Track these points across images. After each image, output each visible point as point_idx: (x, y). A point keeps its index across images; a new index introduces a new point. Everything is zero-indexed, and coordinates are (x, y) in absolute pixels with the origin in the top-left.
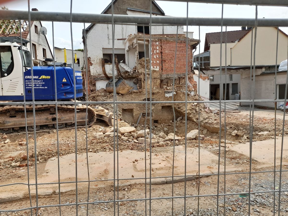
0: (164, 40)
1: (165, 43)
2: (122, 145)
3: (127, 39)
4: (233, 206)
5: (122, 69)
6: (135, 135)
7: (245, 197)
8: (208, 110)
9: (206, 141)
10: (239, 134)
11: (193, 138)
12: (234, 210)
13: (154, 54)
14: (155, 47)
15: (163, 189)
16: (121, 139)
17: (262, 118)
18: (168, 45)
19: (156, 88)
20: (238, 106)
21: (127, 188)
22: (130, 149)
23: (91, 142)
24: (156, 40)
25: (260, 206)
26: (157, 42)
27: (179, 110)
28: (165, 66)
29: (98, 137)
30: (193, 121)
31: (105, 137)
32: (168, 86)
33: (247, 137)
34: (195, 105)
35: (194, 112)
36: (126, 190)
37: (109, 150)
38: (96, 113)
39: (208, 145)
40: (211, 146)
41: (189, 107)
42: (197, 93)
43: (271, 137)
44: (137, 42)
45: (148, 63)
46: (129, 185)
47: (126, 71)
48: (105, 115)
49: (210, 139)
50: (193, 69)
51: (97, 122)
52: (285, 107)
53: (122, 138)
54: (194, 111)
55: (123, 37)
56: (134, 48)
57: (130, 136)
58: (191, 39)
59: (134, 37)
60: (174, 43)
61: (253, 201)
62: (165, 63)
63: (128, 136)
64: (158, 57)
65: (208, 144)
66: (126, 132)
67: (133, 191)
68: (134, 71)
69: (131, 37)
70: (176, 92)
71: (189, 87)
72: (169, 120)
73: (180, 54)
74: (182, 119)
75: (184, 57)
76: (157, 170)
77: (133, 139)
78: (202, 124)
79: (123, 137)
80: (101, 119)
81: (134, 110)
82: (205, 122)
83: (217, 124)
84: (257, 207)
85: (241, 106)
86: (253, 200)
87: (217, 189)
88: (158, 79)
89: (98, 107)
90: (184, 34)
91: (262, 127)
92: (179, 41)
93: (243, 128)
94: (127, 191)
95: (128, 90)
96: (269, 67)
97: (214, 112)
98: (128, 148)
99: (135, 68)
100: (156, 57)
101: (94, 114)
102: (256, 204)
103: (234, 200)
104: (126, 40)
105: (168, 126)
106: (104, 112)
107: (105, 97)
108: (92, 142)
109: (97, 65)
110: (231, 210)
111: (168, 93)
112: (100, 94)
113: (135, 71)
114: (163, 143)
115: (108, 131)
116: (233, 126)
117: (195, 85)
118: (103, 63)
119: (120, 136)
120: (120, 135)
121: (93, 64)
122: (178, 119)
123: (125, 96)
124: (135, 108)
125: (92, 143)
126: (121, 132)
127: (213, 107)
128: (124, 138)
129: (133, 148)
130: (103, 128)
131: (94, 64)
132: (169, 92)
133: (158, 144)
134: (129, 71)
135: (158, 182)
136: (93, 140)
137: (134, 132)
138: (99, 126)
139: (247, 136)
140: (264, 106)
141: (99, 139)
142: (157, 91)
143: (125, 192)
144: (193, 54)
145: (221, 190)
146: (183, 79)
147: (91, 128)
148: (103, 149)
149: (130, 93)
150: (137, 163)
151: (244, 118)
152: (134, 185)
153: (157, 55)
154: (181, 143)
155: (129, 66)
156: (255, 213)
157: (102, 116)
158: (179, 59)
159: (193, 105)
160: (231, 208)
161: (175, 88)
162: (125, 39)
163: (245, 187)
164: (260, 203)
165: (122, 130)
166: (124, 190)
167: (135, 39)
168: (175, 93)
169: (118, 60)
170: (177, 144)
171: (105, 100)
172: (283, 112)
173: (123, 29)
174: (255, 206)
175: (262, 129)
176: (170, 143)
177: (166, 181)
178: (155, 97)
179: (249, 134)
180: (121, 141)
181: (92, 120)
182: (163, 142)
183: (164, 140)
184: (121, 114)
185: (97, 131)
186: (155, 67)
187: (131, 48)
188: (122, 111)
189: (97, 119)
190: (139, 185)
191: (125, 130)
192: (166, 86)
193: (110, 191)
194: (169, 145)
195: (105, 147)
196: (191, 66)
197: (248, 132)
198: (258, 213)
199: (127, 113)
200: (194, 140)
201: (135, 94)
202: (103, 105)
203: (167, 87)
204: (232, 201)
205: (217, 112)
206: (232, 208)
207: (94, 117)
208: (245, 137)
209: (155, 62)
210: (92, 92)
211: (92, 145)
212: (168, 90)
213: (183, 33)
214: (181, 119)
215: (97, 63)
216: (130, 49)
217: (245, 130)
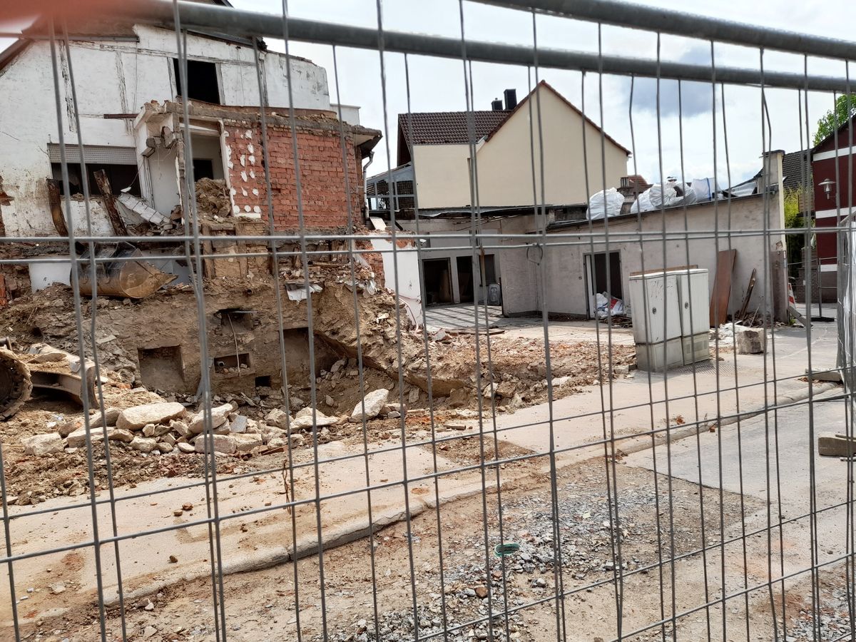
0: (269, 125)
1: (276, 134)
2: (135, 464)
3: (141, 116)
4: (477, 584)
5: (130, 216)
6: (185, 426)
7: (509, 555)
8: (418, 333)
9: (410, 420)
10: (502, 391)
11: (373, 414)
12: (482, 596)
13: (240, 167)
14: (241, 146)
15: (279, 581)
16: (130, 448)
17: (556, 343)
18: (285, 140)
19: (256, 275)
20: (497, 316)
21: (153, 601)
22: (165, 476)
23: (12, 471)
24: (244, 122)
25: (547, 570)
26: (249, 131)
27: (335, 338)
28: (281, 207)
29: (40, 450)
30: (380, 369)
31: (67, 446)
32: (294, 267)
33: (523, 399)
34: (380, 320)
35: (381, 341)
36: (150, 606)
37: (86, 489)
38: (28, 368)
39: (417, 430)
40: (426, 432)
41: (364, 325)
42: (383, 286)
43: (576, 390)
44: (176, 127)
45: (222, 197)
46: (160, 590)
47: (145, 220)
48: (67, 373)
49: (423, 412)
50: (368, 216)
51: (37, 400)
52: (609, 312)
53: (136, 443)
54: (380, 337)
55: (124, 108)
56: (168, 148)
57: (166, 433)
58: (354, 128)
59: (166, 111)
60: (304, 136)
61: (530, 562)
62: (280, 197)
63: (158, 433)
64: (253, 176)
65: (417, 427)
66: (148, 421)
67: (174, 605)
68: (174, 223)
69: (154, 110)
70: (322, 285)
71: (360, 269)
72: (305, 374)
73: (326, 169)
74: (345, 367)
75: (338, 180)
76: (260, 524)
77: (176, 443)
78: (405, 375)
79: (137, 440)
80: (51, 387)
81: (184, 351)
82: (413, 369)
83: (446, 370)
84: (539, 575)
85: (506, 317)
86: (529, 558)
87: (438, 548)
88: (259, 245)
89: (38, 348)
90: (331, 112)
91: (556, 367)
92: (318, 130)
93: (513, 375)
94: (152, 610)
95: (157, 284)
96: (564, 211)
97: (436, 337)
98: (157, 471)
99: (177, 211)
100: (249, 176)
101: (22, 370)
102: (537, 567)
103: (481, 568)
104: (137, 120)
105: (302, 393)
106: (63, 363)
107: (70, 313)
108: (16, 471)
109: (28, 201)
110: (473, 596)
111: (295, 289)
112: (47, 304)
113: (179, 220)
114: (280, 441)
115: (78, 425)
116: (486, 371)
117: (376, 263)
118: (55, 194)
119: (127, 437)
120: (127, 433)
121: (12, 199)
122: (335, 368)
123: (146, 305)
124: (185, 342)
125: (17, 475)
126: (128, 423)
127: (434, 323)
128: (143, 440)
129: (175, 469)
130: (60, 419)
131: (16, 200)
132: (298, 287)
133: (264, 448)
134: (156, 220)
135: (261, 562)
136: (20, 461)
137: (177, 417)
138: (44, 412)
139: (523, 395)
140: (560, 314)
141: (43, 457)
142: (258, 285)
143: (145, 616)
144: (364, 172)
145: (449, 547)
146: (340, 245)
147: (10, 423)
148: (62, 487)
149: (166, 295)
150: (191, 515)
151: (513, 348)
152: (177, 587)
153: (252, 172)
154: (339, 434)
155: (154, 207)
156: (534, 590)
157: (55, 378)
158: (323, 184)
159: (376, 322)
160: (472, 592)
161: (319, 273)
162: (134, 116)
163: (512, 527)
164: (546, 563)
165: (135, 415)
166: (142, 608)
167: (171, 117)
168: (318, 288)
169: (111, 186)
170: (325, 439)
171: (69, 321)
172: (607, 326)
173: (124, 82)
174: (535, 571)
175: (556, 373)
176: (304, 439)
177: (287, 554)
178: (254, 304)
179: (526, 389)
180: (133, 452)
181: (16, 393)
182: (281, 437)
183: (284, 433)
184: (134, 366)
185: (35, 429)
186: (247, 208)
187: (160, 147)
188: (136, 358)
189: (36, 391)
190: (197, 581)
191: (145, 415)
192: (287, 269)
193: (89, 623)
194: (301, 444)
195: (69, 482)
196: (363, 206)
197: (525, 385)
198: (541, 589)
199: (159, 362)
200: (377, 422)
201: (182, 296)
202: (63, 340)
203: (292, 272)
204: (476, 572)
205: (444, 336)
206: (475, 590)
207: (24, 383)
208: (518, 398)
209: (245, 193)
210: (16, 299)
211: (15, 479)
212: (297, 278)
213: (328, 109)
214: (341, 366)
215: (28, 195)
216: (153, 148)
217: (517, 379)
